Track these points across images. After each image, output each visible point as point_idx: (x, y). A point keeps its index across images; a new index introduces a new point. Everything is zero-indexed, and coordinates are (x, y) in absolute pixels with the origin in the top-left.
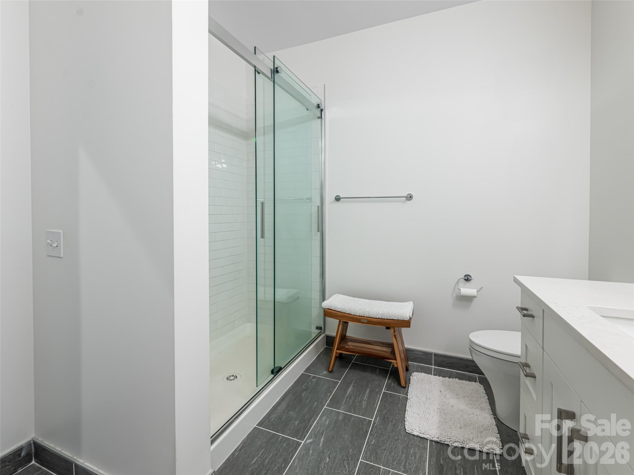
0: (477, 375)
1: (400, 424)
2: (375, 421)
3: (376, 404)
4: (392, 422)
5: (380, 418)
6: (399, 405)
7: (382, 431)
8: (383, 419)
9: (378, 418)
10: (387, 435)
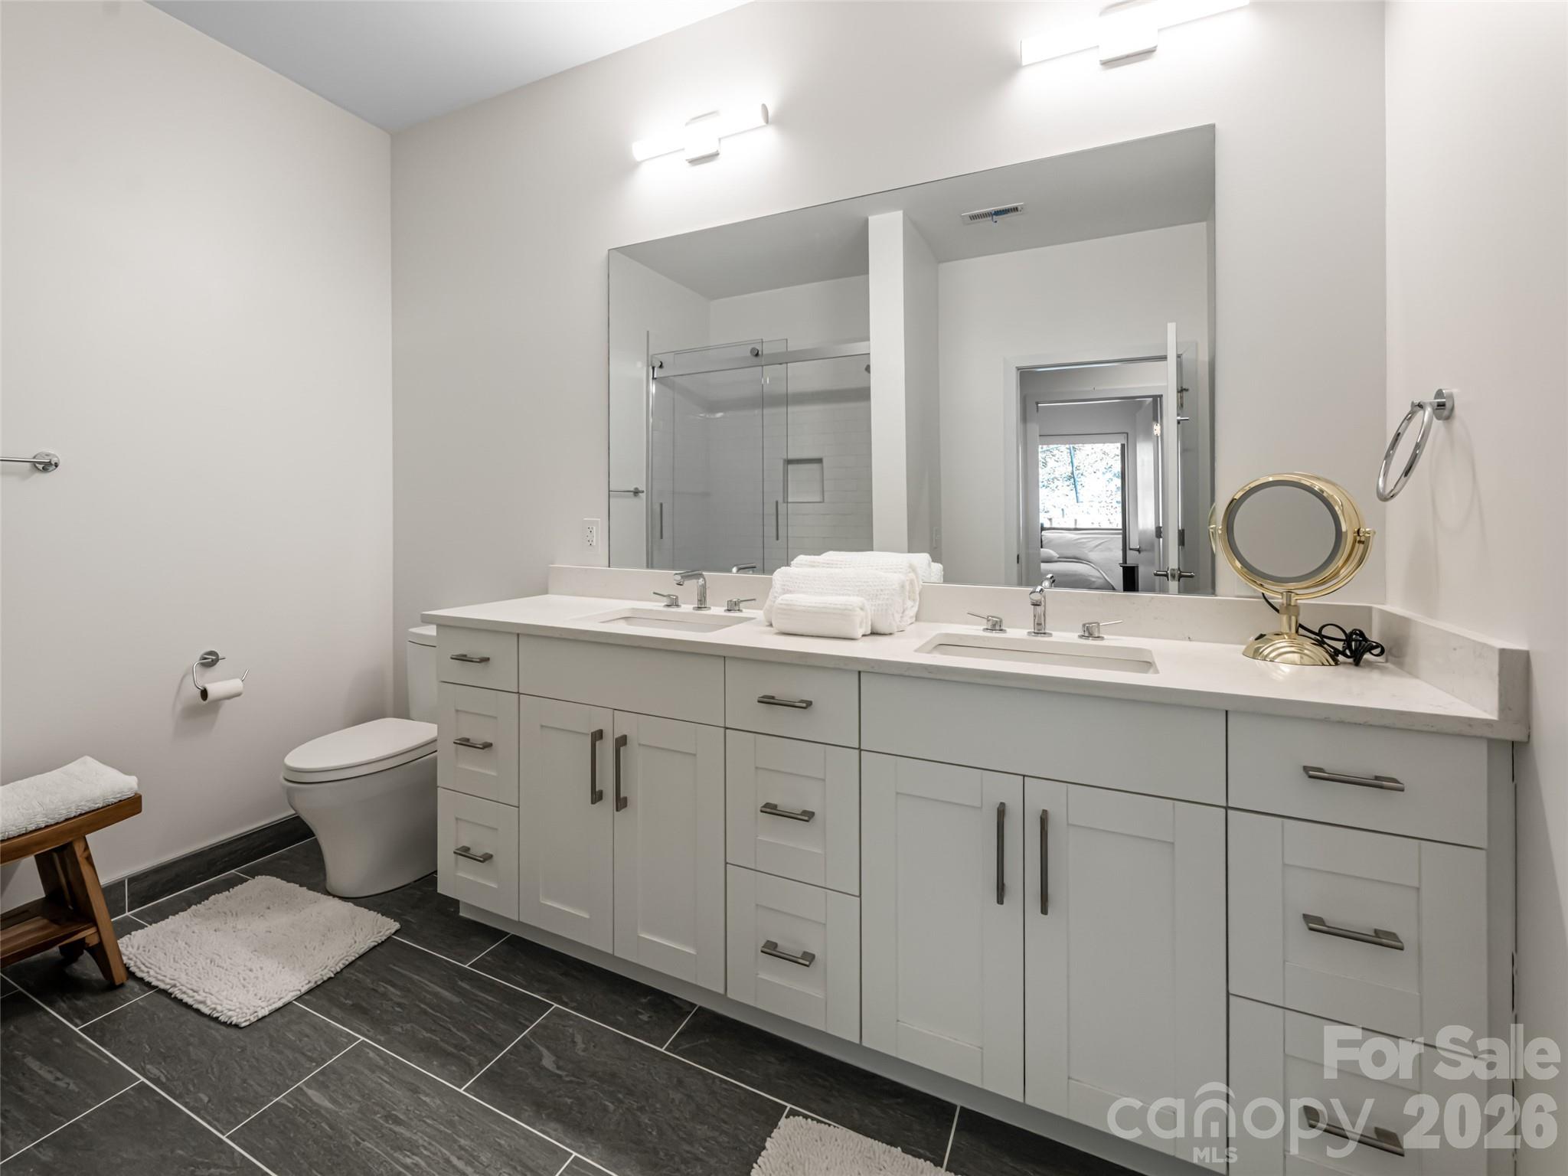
0: (233, 871)
1: (213, 1032)
2: (152, 1076)
3: (101, 1059)
4: (189, 1044)
5: (152, 1063)
6: (161, 1015)
7: (193, 1070)
8: (164, 1059)
9: (148, 1067)
10: (214, 1066)
